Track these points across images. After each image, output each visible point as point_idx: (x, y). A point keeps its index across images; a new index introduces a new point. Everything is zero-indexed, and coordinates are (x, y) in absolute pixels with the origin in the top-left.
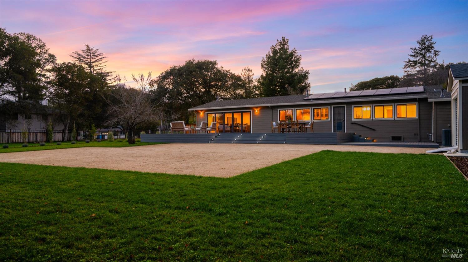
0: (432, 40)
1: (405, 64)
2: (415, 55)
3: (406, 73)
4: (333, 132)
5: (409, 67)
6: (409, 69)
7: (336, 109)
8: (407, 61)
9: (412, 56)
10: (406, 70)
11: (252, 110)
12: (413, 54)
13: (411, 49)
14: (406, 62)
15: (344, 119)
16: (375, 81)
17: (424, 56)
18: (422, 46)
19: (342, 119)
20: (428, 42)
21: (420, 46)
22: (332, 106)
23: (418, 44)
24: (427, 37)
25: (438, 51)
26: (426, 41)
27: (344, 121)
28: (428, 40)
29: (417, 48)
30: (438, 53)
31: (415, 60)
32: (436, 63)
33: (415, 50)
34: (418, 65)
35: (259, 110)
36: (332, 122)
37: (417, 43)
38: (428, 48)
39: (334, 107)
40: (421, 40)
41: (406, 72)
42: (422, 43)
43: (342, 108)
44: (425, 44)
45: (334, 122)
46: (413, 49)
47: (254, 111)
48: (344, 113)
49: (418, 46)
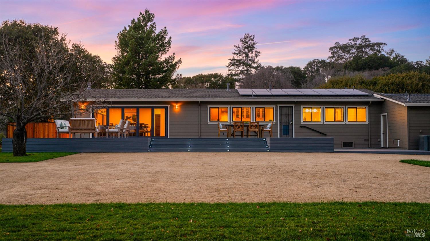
0: (254, 39)
1: (229, 61)
2: (238, 53)
3: (230, 72)
4: (279, 137)
5: (233, 65)
6: (232, 68)
7: (283, 109)
8: (232, 58)
9: (235, 54)
10: (231, 68)
11: (169, 106)
12: (237, 52)
13: (235, 46)
14: (230, 59)
15: (293, 122)
16: (200, 77)
17: (247, 56)
18: (245, 45)
19: (290, 121)
20: (250, 41)
21: (243, 44)
22: (279, 106)
23: (241, 42)
24: (249, 36)
25: (259, 53)
26: (249, 40)
27: (292, 123)
28: (250, 39)
29: (240, 47)
30: (259, 54)
31: (239, 59)
32: (258, 64)
33: (239, 48)
34: (242, 64)
35: (180, 106)
36: (278, 124)
37: (240, 40)
38: (251, 48)
39: (280, 107)
40: (244, 39)
41: (230, 70)
42: (245, 41)
43: (290, 108)
44: (247, 43)
45: (280, 125)
46: (236, 47)
47: (172, 107)
48: (292, 114)
49: (241, 45)
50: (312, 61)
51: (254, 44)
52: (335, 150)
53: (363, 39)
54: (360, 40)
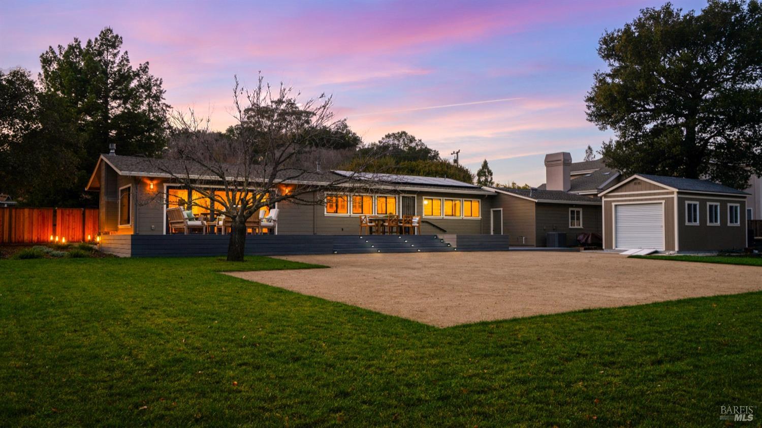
7: (405, 200)
15: (415, 215)
19: (412, 214)
22: (401, 195)
35: (291, 191)
39: (403, 197)
43: (412, 199)
47: (280, 192)
48: (414, 206)
50: (233, 126)
51: (161, 92)
52: (510, 248)
53: (288, 104)
54: (284, 105)
